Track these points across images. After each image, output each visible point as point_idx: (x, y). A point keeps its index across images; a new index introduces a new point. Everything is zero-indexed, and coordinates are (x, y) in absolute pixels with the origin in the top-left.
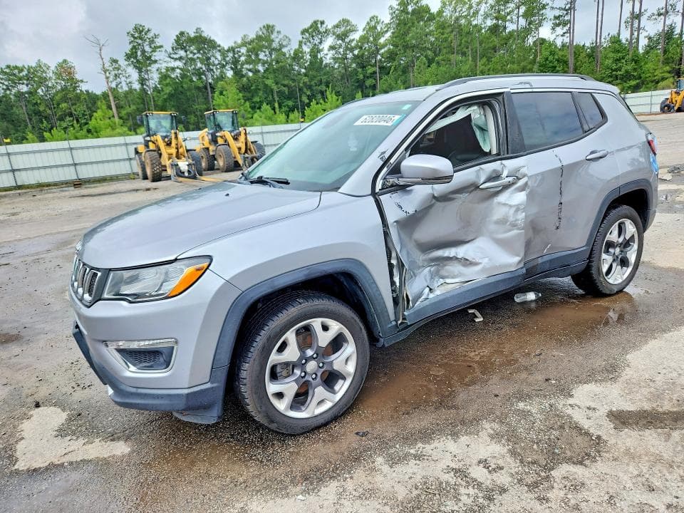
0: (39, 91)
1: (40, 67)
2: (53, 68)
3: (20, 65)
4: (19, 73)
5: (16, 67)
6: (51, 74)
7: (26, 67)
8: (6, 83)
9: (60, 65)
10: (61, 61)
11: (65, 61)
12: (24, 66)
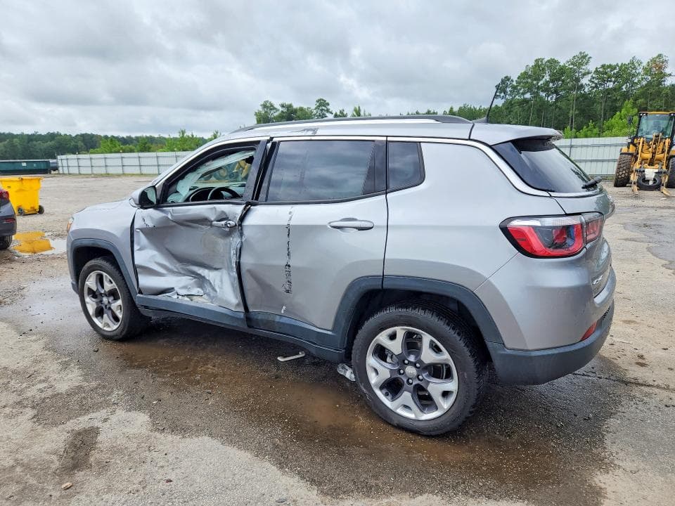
0: (624, 87)
1: (633, 63)
2: (645, 64)
3: (614, 64)
4: (611, 71)
5: (610, 66)
6: (640, 70)
7: (620, 65)
8: (596, 81)
9: (653, 60)
10: (655, 56)
11: (660, 56)
12: (617, 65)
